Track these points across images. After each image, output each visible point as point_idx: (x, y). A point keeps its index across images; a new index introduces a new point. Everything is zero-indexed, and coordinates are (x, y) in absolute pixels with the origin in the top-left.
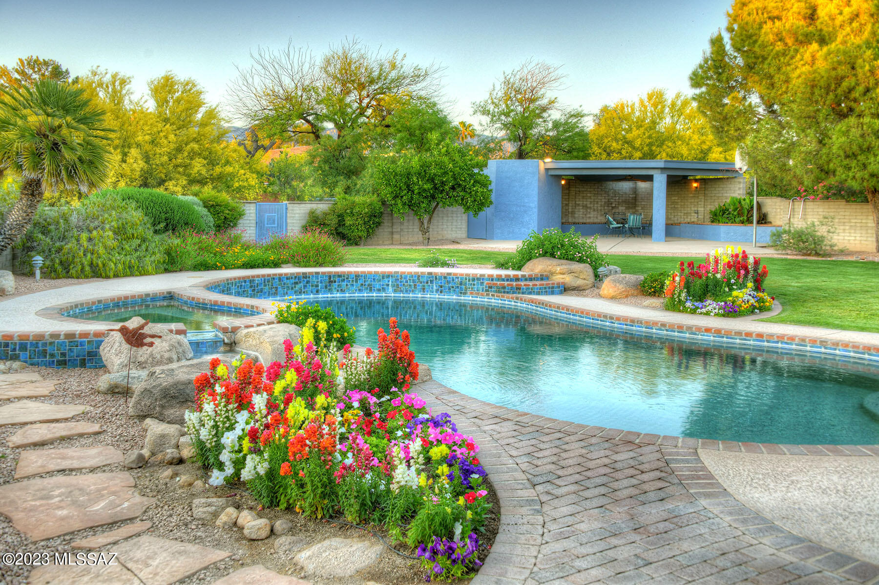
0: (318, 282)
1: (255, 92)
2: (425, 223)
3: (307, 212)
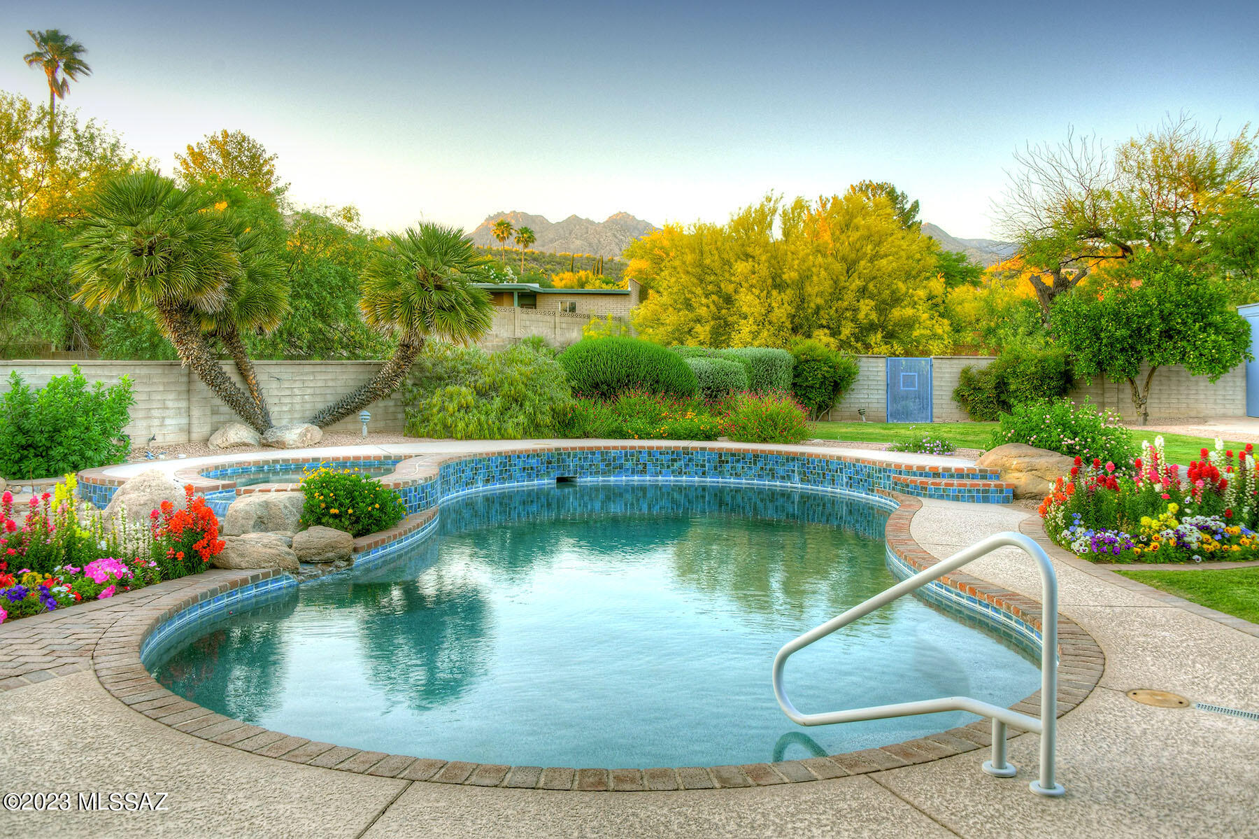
0: (704, 461)
1: (1033, 205)
2: (1140, 389)
3: (960, 370)
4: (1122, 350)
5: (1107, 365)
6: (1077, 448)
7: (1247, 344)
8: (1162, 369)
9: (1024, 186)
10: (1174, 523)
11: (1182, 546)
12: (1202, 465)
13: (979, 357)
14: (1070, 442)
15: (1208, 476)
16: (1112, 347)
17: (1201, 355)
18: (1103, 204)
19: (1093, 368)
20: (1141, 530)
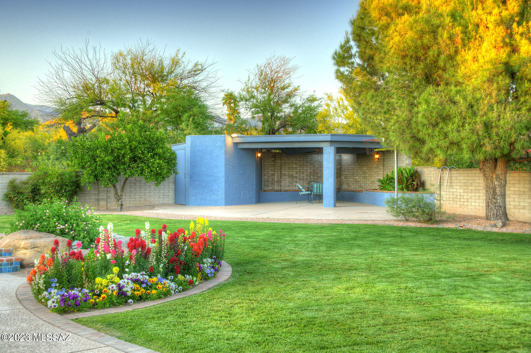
2: (119, 191)
3: (8, 181)
4: (109, 168)
5: (100, 177)
6: (67, 230)
7: (175, 165)
8: (132, 179)
9: (60, 72)
10: (117, 280)
11: (122, 294)
12: (137, 239)
13: (26, 173)
14: (62, 227)
15: (139, 247)
16: (103, 166)
17: (151, 171)
18: (105, 86)
19: (92, 179)
20: (96, 287)
